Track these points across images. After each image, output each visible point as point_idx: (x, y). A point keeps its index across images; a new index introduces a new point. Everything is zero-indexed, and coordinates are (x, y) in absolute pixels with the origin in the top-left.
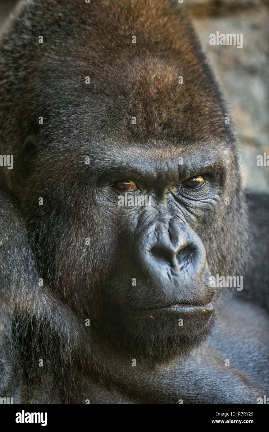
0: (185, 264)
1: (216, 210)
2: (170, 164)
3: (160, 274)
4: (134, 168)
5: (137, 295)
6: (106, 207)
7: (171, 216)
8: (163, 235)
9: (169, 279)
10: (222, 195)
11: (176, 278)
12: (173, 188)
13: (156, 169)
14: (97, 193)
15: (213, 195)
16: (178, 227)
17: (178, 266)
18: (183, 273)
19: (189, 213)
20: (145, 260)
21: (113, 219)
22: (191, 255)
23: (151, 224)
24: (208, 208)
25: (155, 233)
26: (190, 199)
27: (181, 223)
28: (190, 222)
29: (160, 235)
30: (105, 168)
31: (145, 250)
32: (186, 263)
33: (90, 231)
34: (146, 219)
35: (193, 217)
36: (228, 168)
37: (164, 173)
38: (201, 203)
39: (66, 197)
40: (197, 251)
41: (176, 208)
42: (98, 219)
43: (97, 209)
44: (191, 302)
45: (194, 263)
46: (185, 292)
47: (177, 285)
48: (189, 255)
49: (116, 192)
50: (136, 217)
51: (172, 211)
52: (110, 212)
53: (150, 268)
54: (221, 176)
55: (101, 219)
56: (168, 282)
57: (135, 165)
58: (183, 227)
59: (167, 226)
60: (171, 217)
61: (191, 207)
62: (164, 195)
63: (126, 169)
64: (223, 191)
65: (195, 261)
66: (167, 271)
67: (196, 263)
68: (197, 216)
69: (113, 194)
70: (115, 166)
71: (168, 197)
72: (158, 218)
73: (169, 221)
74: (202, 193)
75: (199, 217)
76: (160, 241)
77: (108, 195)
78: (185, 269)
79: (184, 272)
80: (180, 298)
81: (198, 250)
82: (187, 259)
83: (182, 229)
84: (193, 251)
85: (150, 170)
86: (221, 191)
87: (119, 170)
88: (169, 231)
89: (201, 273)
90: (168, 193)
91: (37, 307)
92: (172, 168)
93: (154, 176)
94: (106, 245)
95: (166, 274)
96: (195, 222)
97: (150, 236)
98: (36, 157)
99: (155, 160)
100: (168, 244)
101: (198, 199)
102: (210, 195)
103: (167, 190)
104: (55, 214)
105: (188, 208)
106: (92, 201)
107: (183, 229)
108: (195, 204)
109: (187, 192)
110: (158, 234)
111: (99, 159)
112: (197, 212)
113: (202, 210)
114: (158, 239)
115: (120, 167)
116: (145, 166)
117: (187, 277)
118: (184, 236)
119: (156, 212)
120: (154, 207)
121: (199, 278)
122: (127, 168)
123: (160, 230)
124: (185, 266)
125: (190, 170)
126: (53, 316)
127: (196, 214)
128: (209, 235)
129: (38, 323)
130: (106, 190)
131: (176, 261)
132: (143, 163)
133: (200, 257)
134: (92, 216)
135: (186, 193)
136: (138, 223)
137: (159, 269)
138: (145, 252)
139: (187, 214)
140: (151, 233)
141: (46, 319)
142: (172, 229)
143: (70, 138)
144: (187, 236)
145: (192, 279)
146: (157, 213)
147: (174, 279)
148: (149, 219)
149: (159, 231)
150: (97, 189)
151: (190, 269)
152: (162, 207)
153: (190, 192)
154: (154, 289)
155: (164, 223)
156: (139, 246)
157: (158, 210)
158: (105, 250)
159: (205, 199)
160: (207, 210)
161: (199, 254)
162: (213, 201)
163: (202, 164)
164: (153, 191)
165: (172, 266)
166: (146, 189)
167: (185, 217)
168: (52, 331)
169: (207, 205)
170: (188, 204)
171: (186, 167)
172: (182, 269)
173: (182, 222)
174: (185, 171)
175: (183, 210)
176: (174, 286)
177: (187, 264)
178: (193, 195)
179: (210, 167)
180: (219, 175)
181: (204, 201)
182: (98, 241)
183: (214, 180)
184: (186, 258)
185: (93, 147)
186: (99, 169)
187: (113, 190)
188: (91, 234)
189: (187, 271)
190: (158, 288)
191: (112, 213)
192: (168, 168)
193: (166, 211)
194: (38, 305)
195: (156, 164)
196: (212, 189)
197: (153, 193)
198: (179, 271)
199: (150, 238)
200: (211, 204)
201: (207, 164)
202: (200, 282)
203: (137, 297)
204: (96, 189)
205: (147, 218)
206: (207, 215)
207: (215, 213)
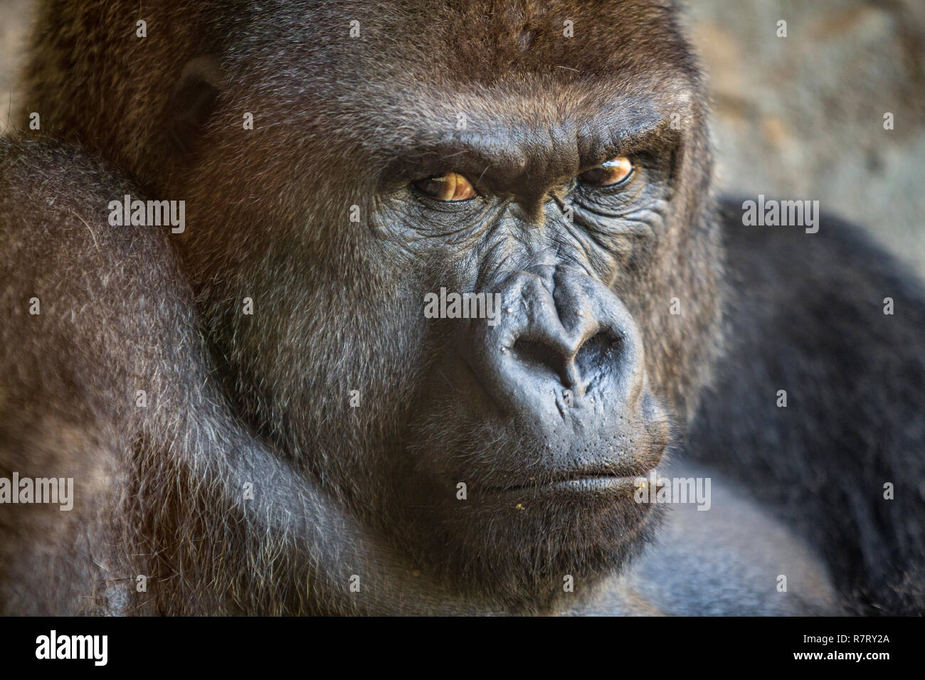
0: (595, 378)
1: (659, 237)
2: (558, 133)
3: (538, 404)
4: (472, 147)
5: (482, 454)
6: (401, 240)
7: (558, 259)
8: (543, 307)
9: (560, 418)
10: (674, 200)
11: (577, 414)
12: (560, 189)
13: (526, 148)
14: (378, 208)
15: (653, 200)
16: (574, 285)
17: (581, 385)
18: (592, 400)
19: (598, 249)
20: (501, 371)
21: (417, 271)
22: (610, 354)
23: (511, 279)
24: (642, 234)
25: (522, 303)
26: (600, 214)
27: (583, 275)
28: (601, 271)
29: (535, 308)
30: (402, 147)
31: (500, 347)
32: (598, 374)
33: (360, 298)
34: (498, 268)
35: (608, 258)
36: (688, 135)
37: (544, 158)
38: (626, 222)
39: (301, 215)
40: (623, 344)
41: (568, 236)
42: (383, 271)
43: (378, 245)
44: (614, 470)
45: (618, 374)
46: (598, 445)
47: (578, 429)
48: (603, 355)
49: (424, 204)
50: (474, 262)
51: (558, 245)
52: (410, 251)
53: (515, 391)
54: (673, 154)
55: (387, 271)
56: (557, 423)
58: (587, 285)
59: (550, 284)
60: (557, 261)
61: (604, 234)
62: (539, 207)
63: (454, 151)
64: (676, 189)
65: (618, 368)
66: (554, 397)
67: (621, 373)
68: (617, 256)
69: (416, 208)
70: (427, 143)
72: (526, 263)
73: (553, 270)
74: (627, 196)
75: (621, 255)
76: (536, 322)
77: (406, 211)
78: (595, 390)
79: (594, 398)
80: (587, 461)
81: (626, 341)
82: (599, 364)
83: (587, 292)
84: (614, 344)
85: (510, 150)
86: (671, 191)
87: (436, 151)
88: (554, 297)
89: (635, 398)
90: (548, 202)
91: (193, 448)
92: (563, 143)
93: (519, 166)
94: (400, 333)
95: (554, 405)
96: (613, 268)
97: (510, 310)
98: (219, 115)
99: (521, 125)
100: (555, 329)
101: (618, 213)
102: (645, 202)
103: (546, 196)
104: (274, 257)
105: (596, 235)
106: (367, 227)
107: (588, 290)
108: (613, 226)
109: (592, 197)
110: (531, 304)
111: (384, 126)
112: (616, 244)
113: (628, 238)
114: (531, 318)
115: (437, 145)
116: (498, 143)
117: (601, 409)
118: (590, 307)
119: (521, 250)
120: (516, 238)
121: (629, 411)
122: (456, 147)
123: (534, 295)
124: (595, 384)
125: (605, 146)
126: (231, 469)
127: (614, 248)
128: (642, 296)
129: (195, 485)
130: (401, 199)
131: (574, 371)
132: (492, 134)
133: (630, 358)
134: (367, 263)
135: (589, 200)
136: (479, 277)
137: (535, 393)
138: (502, 352)
139: (593, 250)
140: (512, 303)
141: (215, 475)
142: (563, 292)
143: (307, 71)
144: (597, 307)
145: (613, 413)
146: (524, 251)
147: (573, 416)
148: (504, 268)
149: (531, 298)
150: (379, 199)
151: (609, 390)
152: (534, 236)
153: (599, 196)
154: (527, 439)
155: (543, 276)
156: (484, 337)
157: (526, 244)
158: (397, 344)
159: (635, 212)
160: (639, 237)
161: (630, 352)
162: (654, 217)
163: (632, 130)
164: (512, 199)
166: (495, 193)
167: (589, 259)
168: (229, 508)
169: (638, 226)
170: (595, 225)
171: (597, 141)
172: (589, 389)
173: (584, 272)
174: (593, 150)
175: (585, 243)
176: (573, 432)
177: (601, 377)
178: (606, 202)
179: (650, 135)
180: (669, 153)
181: (631, 216)
182: (379, 324)
183: (656, 163)
184: (597, 363)
185: (368, 96)
186: (385, 150)
187: (415, 199)
188: (363, 307)
189: (602, 395)
190: (534, 437)
191: (415, 254)
192: (554, 145)
193: (544, 247)
194: (194, 442)
195: (526, 134)
196: (651, 186)
197: (514, 202)
198: (582, 395)
199: (510, 316)
200: (649, 222)
201: (643, 129)
202: (633, 421)
203: (482, 459)
204: (376, 198)
205: (500, 264)
206: (639, 250)
207: (657, 245)
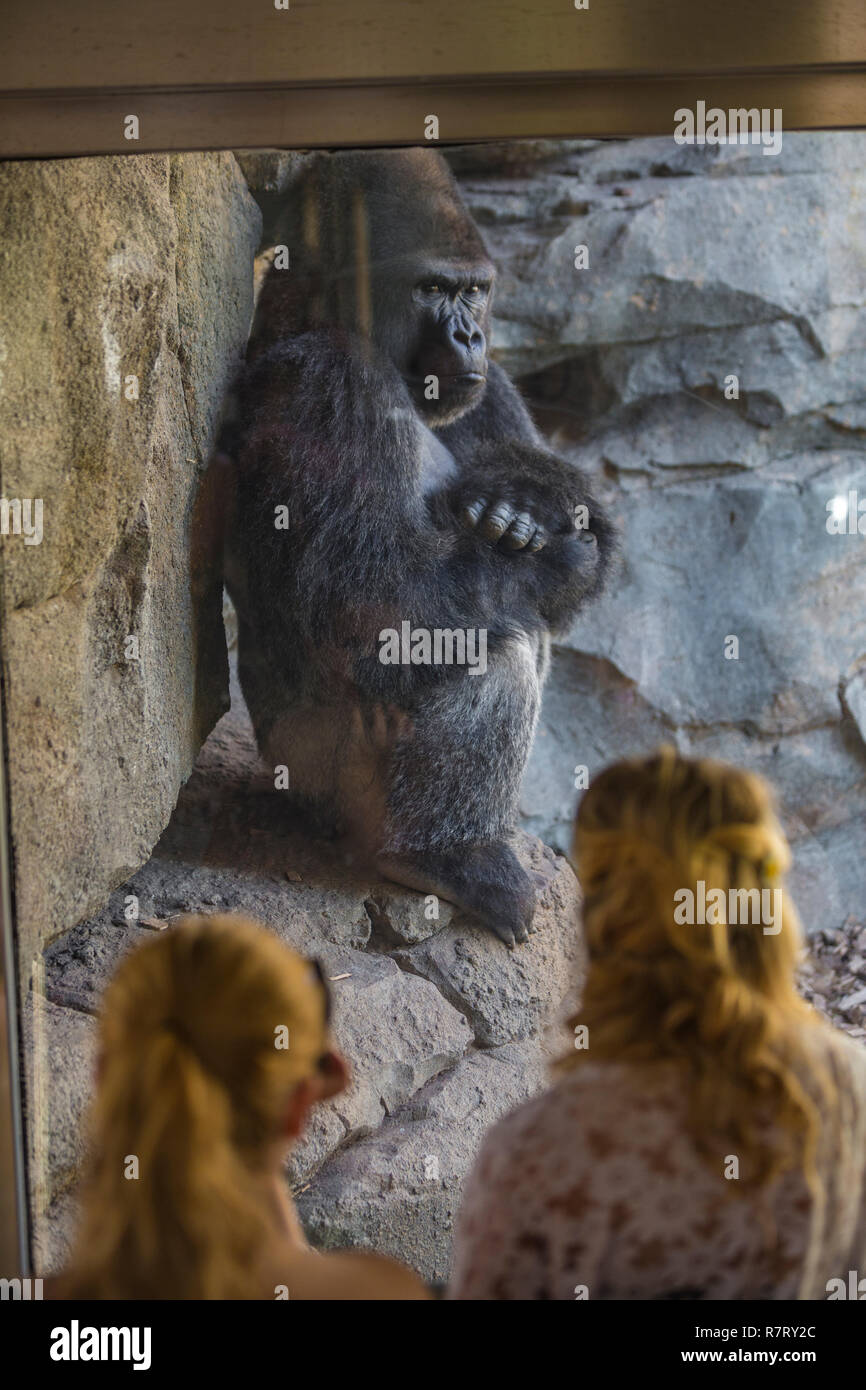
0: (475, 346)
3: (461, 352)
7: (461, 312)
8: (460, 325)
11: (472, 356)
12: (460, 293)
15: (484, 299)
17: (472, 347)
20: (451, 341)
23: (450, 317)
24: (479, 310)
26: (470, 301)
30: (424, 276)
37: (457, 281)
46: (477, 366)
47: (472, 360)
49: (426, 294)
51: (461, 309)
53: (455, 348)
56: (466, 357)
57: (445, 275)
59: (461, 319)
62: (455, 298)
66: (465, 350)
71: (457, 299)
88: (462, 323)
90: (457, 296)
93: (451, 283)
95: (466, 353)
97: (451, 325)
100: (464, 331)
101: (474, 302)
107: (471, 322)
108: (474, 305)
114: (457, 328)
118: (472, 326)
120: (450, 305)
130: (420, 292)
131: (470, 344)
137: (460, 349)
138: (451, 336)
142: (464, 321)
146: (452, 309)
149: (456, 322)
152: (454, 306)
155: (458, 317)
156: (446, 332)
162: (483, 305)
163: (477, 278)
165: (468, 346)
166: (446, 291)
169: (478, 307)
170: (470, 305)
174: (467, 282)
179: (482, 280)
180: (488, 286)
181: (479, 303)
183: (484, 288)
189: (477, 351)
200: (481, 307)
